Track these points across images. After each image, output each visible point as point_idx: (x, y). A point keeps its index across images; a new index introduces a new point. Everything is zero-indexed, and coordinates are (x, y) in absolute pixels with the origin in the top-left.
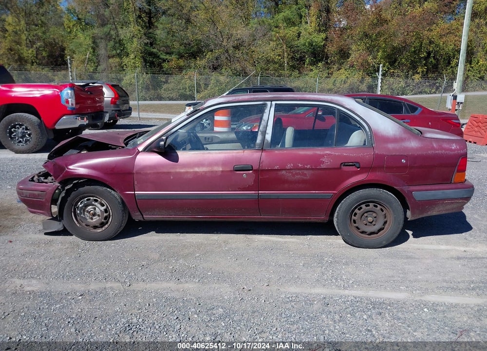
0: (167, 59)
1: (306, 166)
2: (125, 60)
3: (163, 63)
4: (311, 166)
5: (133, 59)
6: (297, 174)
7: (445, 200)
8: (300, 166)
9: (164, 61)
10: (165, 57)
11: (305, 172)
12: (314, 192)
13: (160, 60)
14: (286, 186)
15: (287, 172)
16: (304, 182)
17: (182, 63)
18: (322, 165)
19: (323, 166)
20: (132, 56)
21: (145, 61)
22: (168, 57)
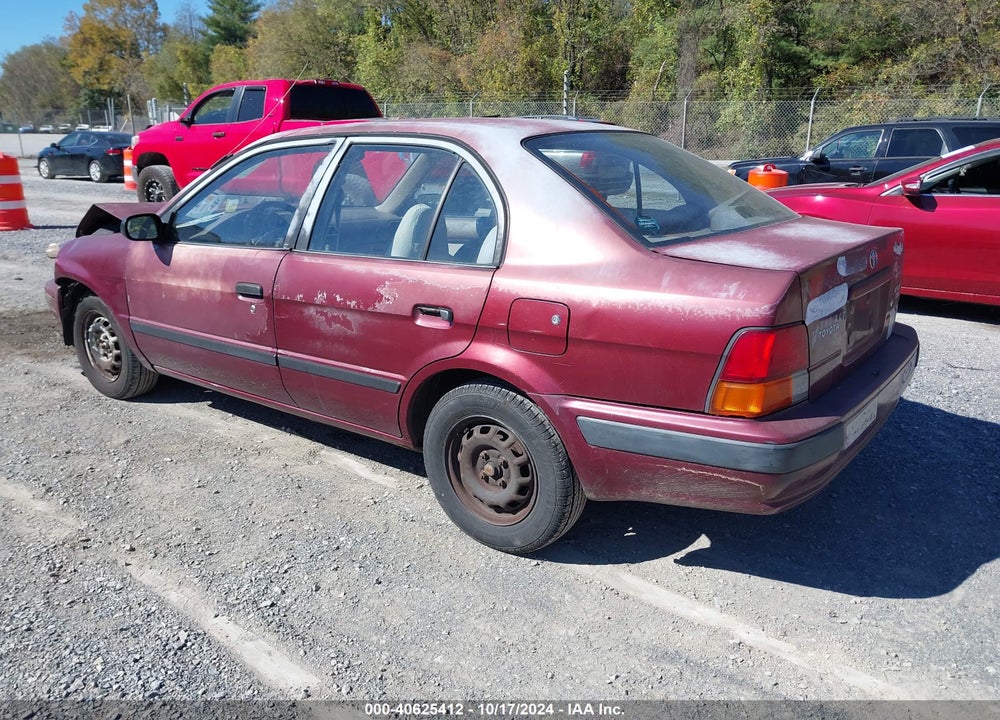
0: (826, 67)
1: (349, 303)
2: (730, 73)
3: (815, 76)
4: (358, 304)
5: (745, 70)
6: (335, 319)
7: (679, 462)
8: (339, 299)
9: (819, 71)
10: (822, 63)
11: (350, 317)
12: (368, 370)
13: (809, 71)
14: (319, 344)
15: (317, 312)
16: (348, 340)
17: (859, 73)
18: (377, 304)
19: (380, 307)
20: (744, 64)
21: (771, 74)
22: (830, 62)
